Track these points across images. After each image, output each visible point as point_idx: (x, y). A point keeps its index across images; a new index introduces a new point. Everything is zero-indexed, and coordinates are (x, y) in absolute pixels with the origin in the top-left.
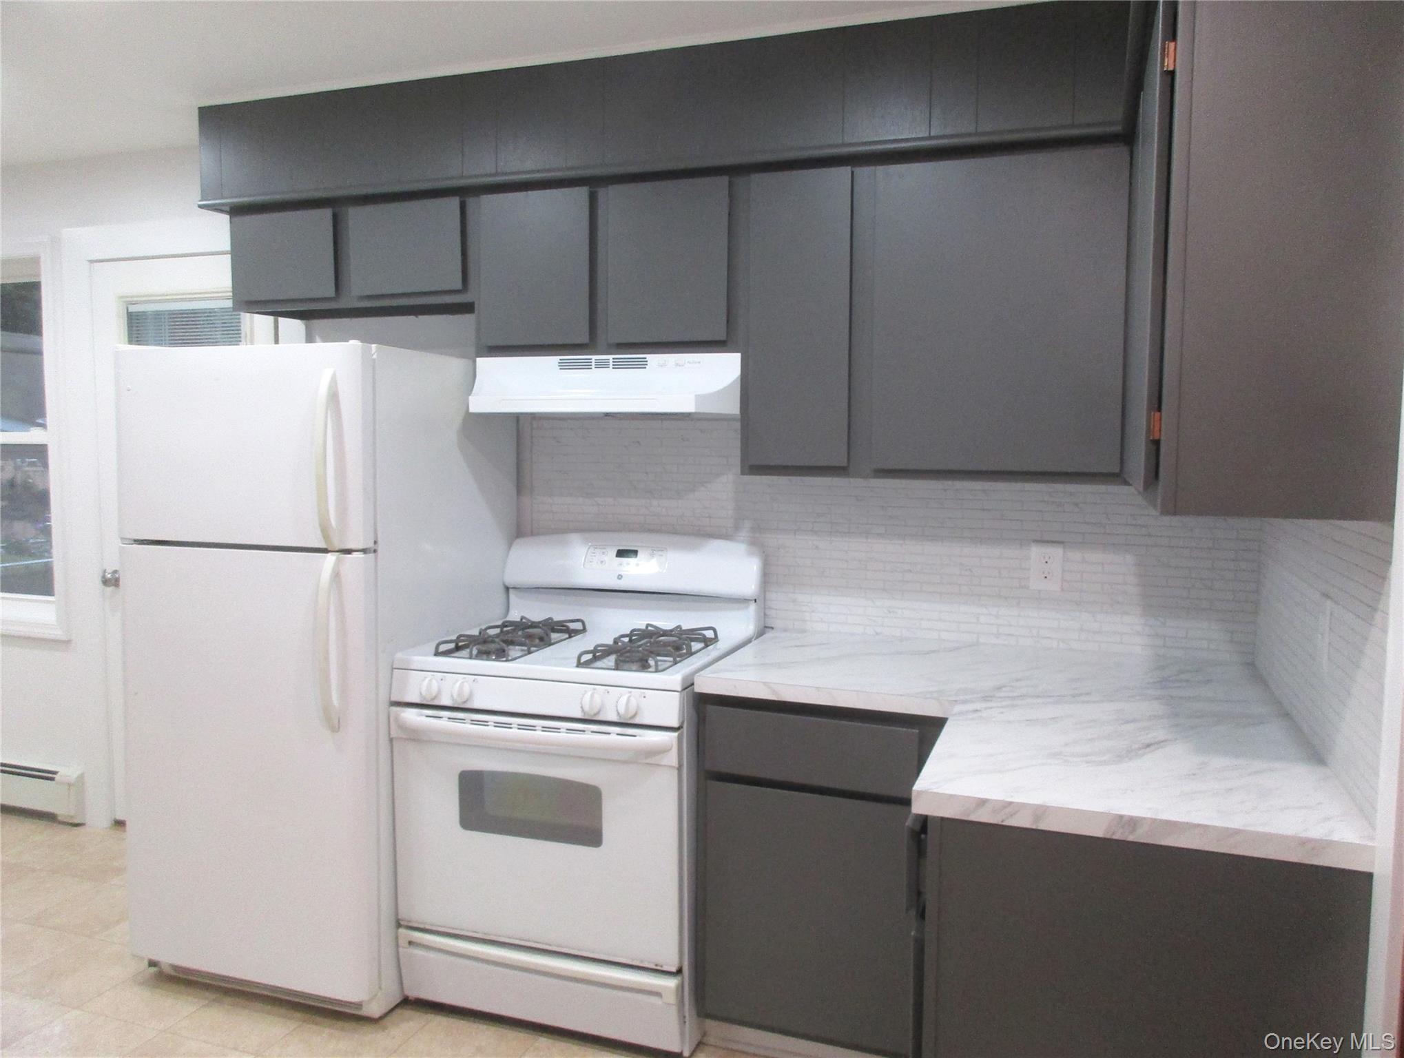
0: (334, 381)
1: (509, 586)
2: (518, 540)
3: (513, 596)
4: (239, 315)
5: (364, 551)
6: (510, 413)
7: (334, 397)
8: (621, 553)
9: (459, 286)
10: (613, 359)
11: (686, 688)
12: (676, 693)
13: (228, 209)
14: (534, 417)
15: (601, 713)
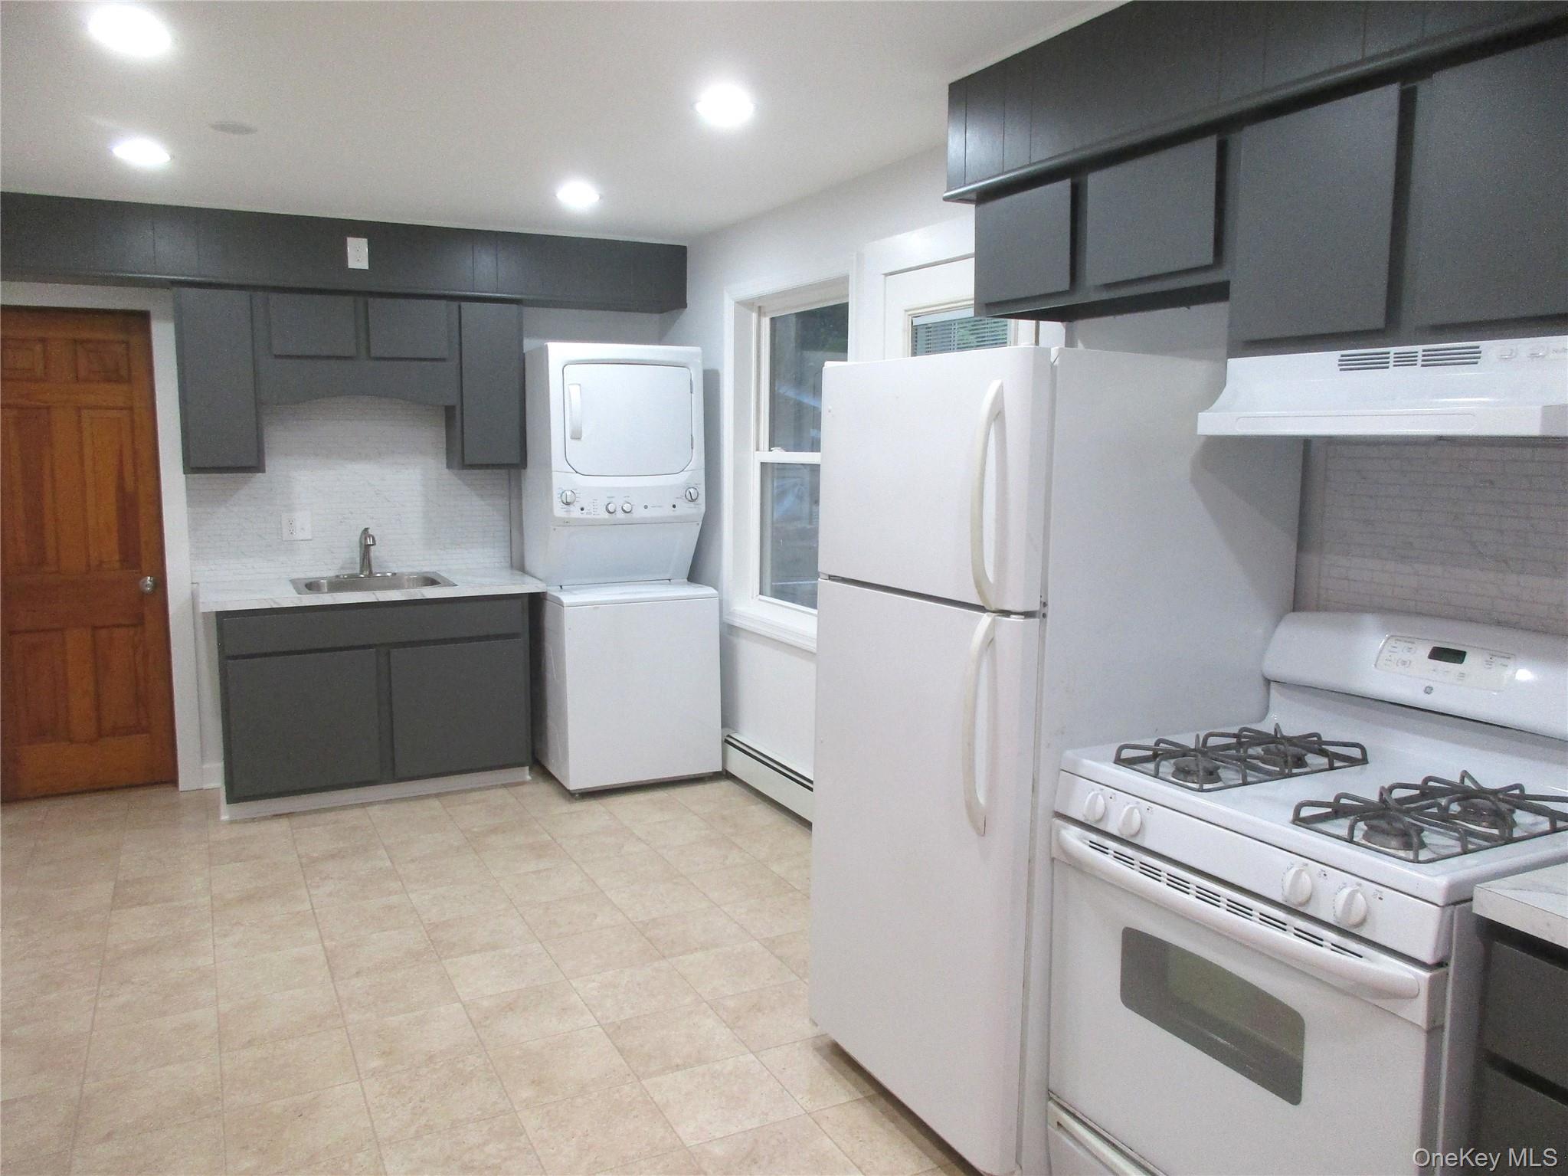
0: (999, 398)
1: (1269, 678)
2: (1292, 615)
3: (1275, 693)
4: (1006, 321)
5: (1028, 615)
6: (1297, 437)
7: (997, 415)
8: (1438, 654)
9: (1209, 259)
10: (1424, 351)
11: (1455, 903)
12: (1436, 907)
13: (973, 196)
14: (1330, 441)
15: (1312, 902)
